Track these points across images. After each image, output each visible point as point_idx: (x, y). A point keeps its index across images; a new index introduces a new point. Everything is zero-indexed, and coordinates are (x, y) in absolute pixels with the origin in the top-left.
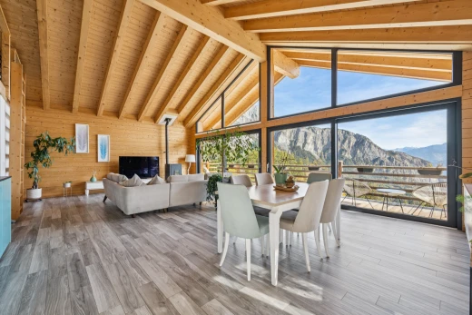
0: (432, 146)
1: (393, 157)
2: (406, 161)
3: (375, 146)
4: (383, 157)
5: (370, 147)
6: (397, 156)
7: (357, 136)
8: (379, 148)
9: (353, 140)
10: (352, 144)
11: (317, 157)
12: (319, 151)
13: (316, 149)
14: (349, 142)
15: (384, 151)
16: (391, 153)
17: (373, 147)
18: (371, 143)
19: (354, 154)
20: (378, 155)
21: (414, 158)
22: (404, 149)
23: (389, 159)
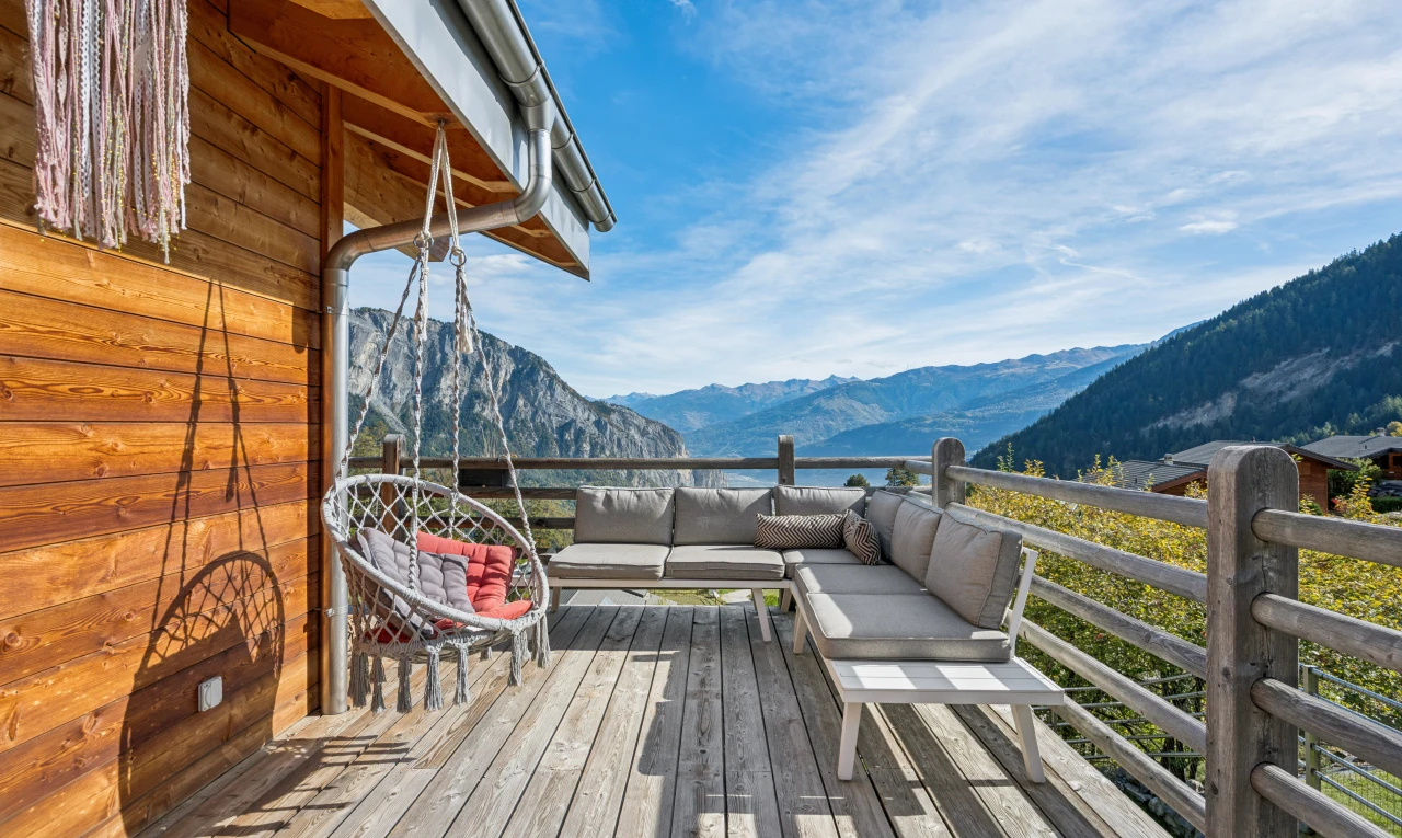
0: (684, 393)
1: (604, 419)
2: (633, 431)
3: (565, 386)
4: (584, 417)
5: (550, 387)
6: (614, 417)
7: (518, 354)
8: (574, 394)
9: (507, 367)
10: (504, 376)
11: (391, 417)
12: (399, 397)
13: (386, 389)
14: (496, 371)
15: (584, 400)
16: (601, 408)
17: (558, 389)
18: (553, 378)
19: (509, 409)
20: (571, 414)
21: (649, 422)
22: (631, 397)
23: (597, 423)
